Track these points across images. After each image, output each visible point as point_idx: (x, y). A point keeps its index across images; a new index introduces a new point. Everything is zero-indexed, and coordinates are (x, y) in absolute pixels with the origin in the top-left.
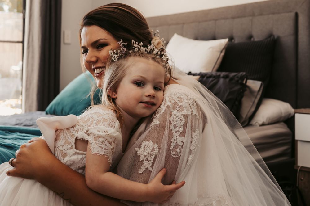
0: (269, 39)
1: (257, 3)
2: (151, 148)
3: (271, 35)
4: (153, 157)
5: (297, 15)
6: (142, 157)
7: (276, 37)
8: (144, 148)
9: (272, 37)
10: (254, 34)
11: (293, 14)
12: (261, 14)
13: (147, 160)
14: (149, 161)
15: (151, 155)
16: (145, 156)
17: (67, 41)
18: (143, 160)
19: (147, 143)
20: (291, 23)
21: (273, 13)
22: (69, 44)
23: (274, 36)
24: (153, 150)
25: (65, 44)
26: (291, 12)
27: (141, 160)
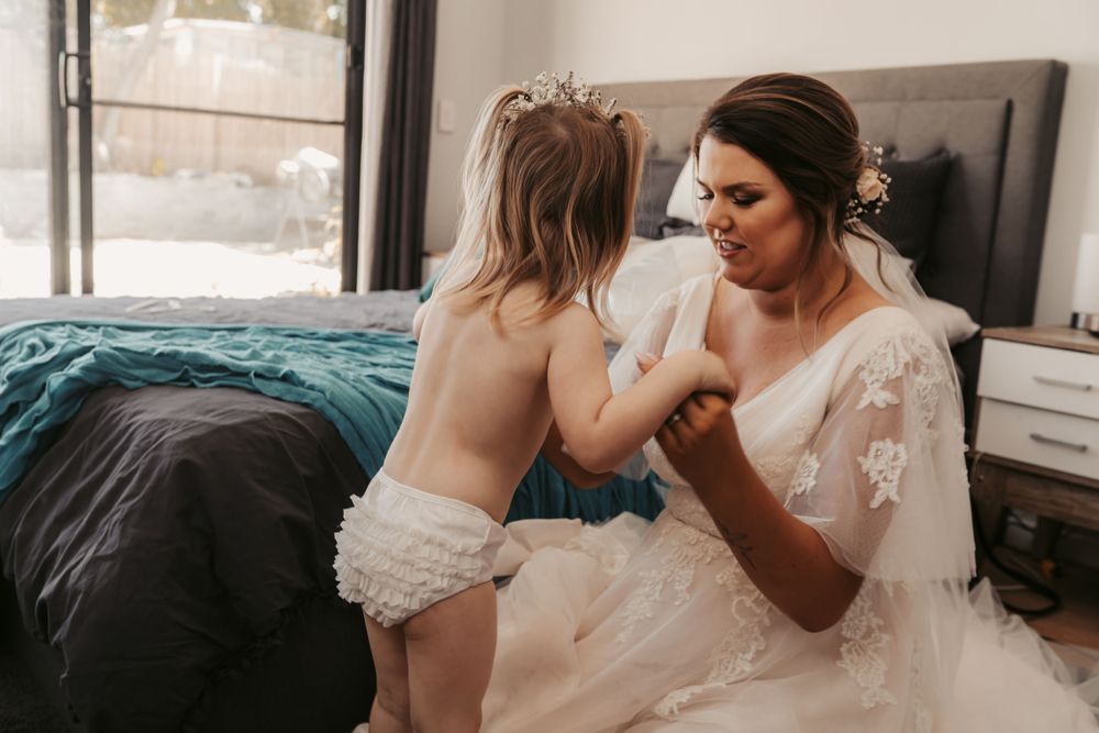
0: (935, 160)
1: (915, 69)
2: (892, 454)
3: (940, 150)
4: (898, 472)
5: (1010, 107)
6: (874, 477)
7: (953, 154)
8: (876, 456)
9: (944, 155)
10: (901, 143)
11: (1000, 104)
12: (921, 98)
13: (885, 479)
14: (891, 481)
15: (893, 468)
16: (881, 472)
17: (445, 126)
18: (877, 483)
19: (881, 444)
20: (995, 124)
21: (953, 98)
22: (449, 133)
23: (948, 152)
24: (895, 458)
25: (441, 132)
26: (995, 97)
27: (872, 482)
